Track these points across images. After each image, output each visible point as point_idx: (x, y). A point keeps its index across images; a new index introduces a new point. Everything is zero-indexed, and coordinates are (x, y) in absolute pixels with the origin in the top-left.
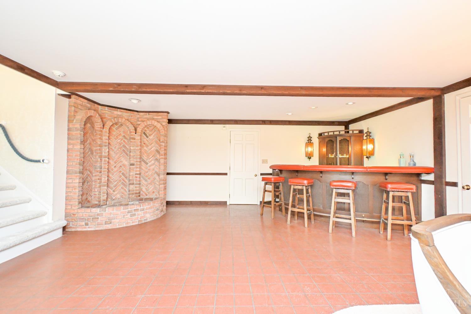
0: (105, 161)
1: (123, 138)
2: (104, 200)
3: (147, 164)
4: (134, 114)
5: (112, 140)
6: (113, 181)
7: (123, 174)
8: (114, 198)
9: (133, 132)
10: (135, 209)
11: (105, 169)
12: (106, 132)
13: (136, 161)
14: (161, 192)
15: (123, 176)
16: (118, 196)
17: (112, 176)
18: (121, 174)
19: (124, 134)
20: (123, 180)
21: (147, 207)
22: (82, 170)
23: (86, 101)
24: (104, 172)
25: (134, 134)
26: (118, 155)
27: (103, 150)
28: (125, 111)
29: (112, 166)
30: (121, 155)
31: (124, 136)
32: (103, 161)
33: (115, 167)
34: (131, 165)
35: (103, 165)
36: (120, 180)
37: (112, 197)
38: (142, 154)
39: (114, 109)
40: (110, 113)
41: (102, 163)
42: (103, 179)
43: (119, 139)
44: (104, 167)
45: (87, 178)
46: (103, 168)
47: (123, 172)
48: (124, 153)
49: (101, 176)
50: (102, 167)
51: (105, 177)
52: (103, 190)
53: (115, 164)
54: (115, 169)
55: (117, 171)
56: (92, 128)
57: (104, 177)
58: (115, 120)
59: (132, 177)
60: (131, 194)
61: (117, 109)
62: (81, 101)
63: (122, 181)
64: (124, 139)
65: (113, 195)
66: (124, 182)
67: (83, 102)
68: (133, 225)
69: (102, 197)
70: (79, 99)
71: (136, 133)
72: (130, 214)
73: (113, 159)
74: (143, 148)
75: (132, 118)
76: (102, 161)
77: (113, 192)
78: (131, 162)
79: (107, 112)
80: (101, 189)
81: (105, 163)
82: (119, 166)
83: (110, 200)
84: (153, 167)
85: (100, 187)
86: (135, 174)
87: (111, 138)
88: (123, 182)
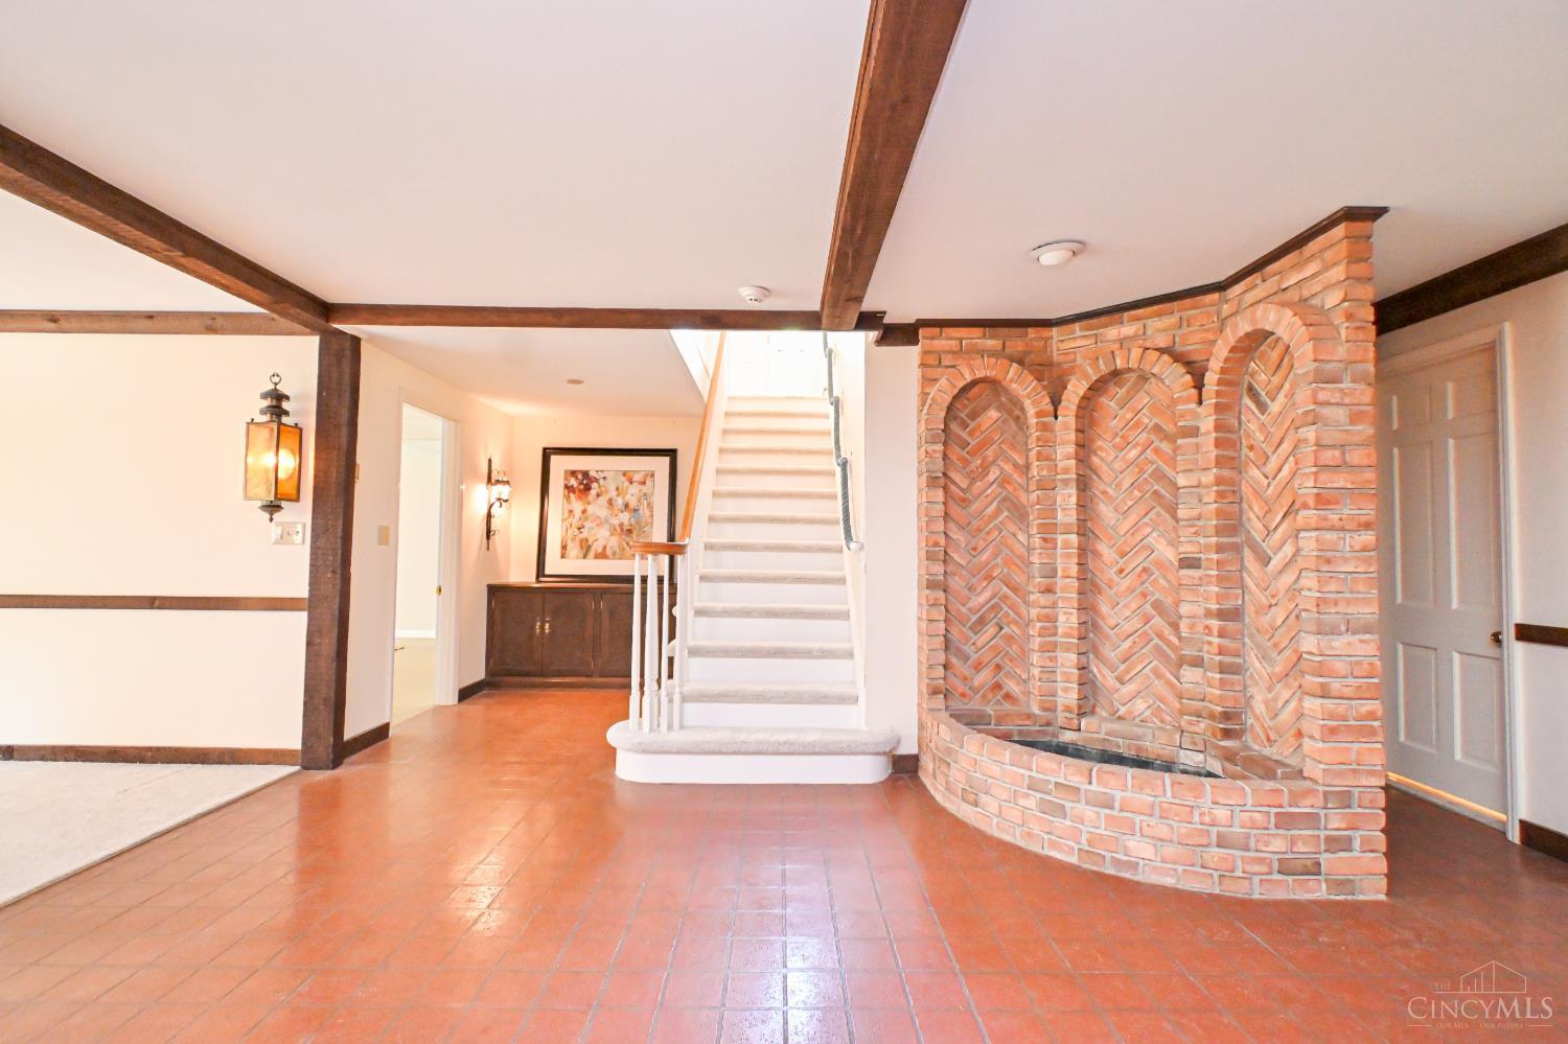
0: (1067, 545)
1: (1153, 437)
2: (1068, 709)
3: (1265, 560)
4: (1204, 306)
5: (1104, 455)
6: (1117, 635)
7: (1157, 605)
8: (1123, 710)
9: (1187, 401)
10: (1062, 781)
11: (1069, 577)
12: (1066, 427)
13: (1207, 548)
14: (1311, 743)
15: (1157, 620)
16: (1140, 706)
17: (1112, 612)
18: (1148, 607)
19: (1155, 420)
20: (1160, 636)
21: (1128, 794)
22: (942, 578)
23: (977, 332)
24: (1063, 590)
25: (1193, 406)
26: (1133, 518)
27: (1059, 499)
28: (1155, 308)
29: (1111, 567)
30: (1146, 520)
31: (1157, 429)
32: (1059, 544)
33: (1121, 571)
34: (1181, 567)
35: (1059, 561)
36: (1145, 633)
37: (1116, 704)
38: (1245, 505)
39: (1103, 319)
40: (1089, 342)
41: (1056, 555)
42: (1062, 618)
43: (1134, 447)
44: (1064, 570)
45: (996, 608)
46: (1060, 573)
47: (1157, 596)
48: (1158, 509)
49: (1054, 606)
50: (1055, 570)
51: (1071, 614)
52: (1062, 665)
53: (1122, 561)
54: (1125, 583)
55: (1131, 590)
56: (1012, 423)
57: (1065, 613)
58: (1097, 368)
59: (1192, 627)
60: (1190, 715)
61: (1117, 316)
62: (951, 339)
63: (1156, 641)
64: (1157, 443)
65: (1116, 696)
66: (1165, 647)
67: (961, 340)
68: (1051, 858)
69: (1060, 693)
70: (944, 335)
71: (1200, 402)
72: (1039, 795)
73: (1111, 538)
74: (1246, 472)
75: (1191, 329)
76: (1055, 548)
77: (1118, 685)
78: (1181, 549)
79: (1079, 343)
80: (1053, 659)
81: (1068, 556)
82: (1139, 568)
83: (1104, 714)
84: (1288, 578)
85: (1045, 648)
86: (1201, 611)
87: (1100, 448)
88: (1160, 643)
